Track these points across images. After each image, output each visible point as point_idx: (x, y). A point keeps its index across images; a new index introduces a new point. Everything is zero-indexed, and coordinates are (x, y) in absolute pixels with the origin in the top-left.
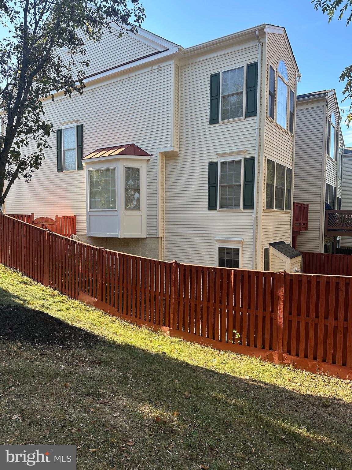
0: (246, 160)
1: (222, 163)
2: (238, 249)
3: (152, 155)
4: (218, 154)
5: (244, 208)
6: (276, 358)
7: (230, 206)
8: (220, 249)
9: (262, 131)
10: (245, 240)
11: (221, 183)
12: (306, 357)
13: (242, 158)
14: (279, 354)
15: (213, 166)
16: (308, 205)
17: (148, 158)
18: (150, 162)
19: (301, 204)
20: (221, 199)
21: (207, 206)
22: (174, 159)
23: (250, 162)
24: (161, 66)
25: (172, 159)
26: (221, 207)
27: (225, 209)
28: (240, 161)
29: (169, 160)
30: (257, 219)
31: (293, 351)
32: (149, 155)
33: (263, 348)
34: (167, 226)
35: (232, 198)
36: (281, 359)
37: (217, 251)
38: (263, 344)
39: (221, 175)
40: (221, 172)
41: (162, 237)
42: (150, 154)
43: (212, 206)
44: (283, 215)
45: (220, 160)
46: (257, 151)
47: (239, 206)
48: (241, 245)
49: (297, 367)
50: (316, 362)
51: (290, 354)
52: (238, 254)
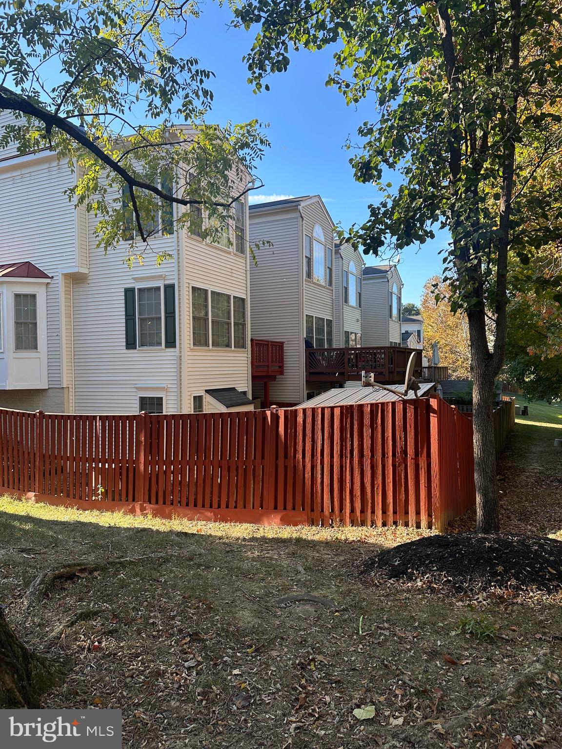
0: (167, 287)
1: (140, 290)
2: (162, 398)
3: (52, 277)
4: (133, 279)
5: (166, 347)
6: (138, 510)
7: (151, 345)
8: (142, 399)
9: (180, 252)
10: (169, 386)
11: (140, 314)
12: (164, 503)
13: (161, 284)
14: (140, 504)
15: (129, 293)
16: (282, 343)
17: (48, 280)
18: (51, 286)
19: (268, 341)
20: (142, 335)
21: (125, 344)
22: (83, 283)
23: (170, 289)
24: (60, 164)
25: (80, 283)
26: (142, 345)
27: (145, 348)
28: (158, 288)
29: (76, 284)
30: (181, 360)
31: (153, 500)
32: (48, 277)
33: (127, 501)
34: (76, 372)
35: (154, 333)
36: (143, 509)
37: (138, 402)
38: (127, 496)
39: (140, 305)
40: (139, 300)
41: (70, 386)
42: (50, 275)
43: (130, 344)
44: (232, 355)
45: (138, 286)
46: (176, 277)
47: (160, 344)
48: (164, 393)
49: (155, 515)
50: (172, 507)
51: (150, 503)
52: (162, 405)
